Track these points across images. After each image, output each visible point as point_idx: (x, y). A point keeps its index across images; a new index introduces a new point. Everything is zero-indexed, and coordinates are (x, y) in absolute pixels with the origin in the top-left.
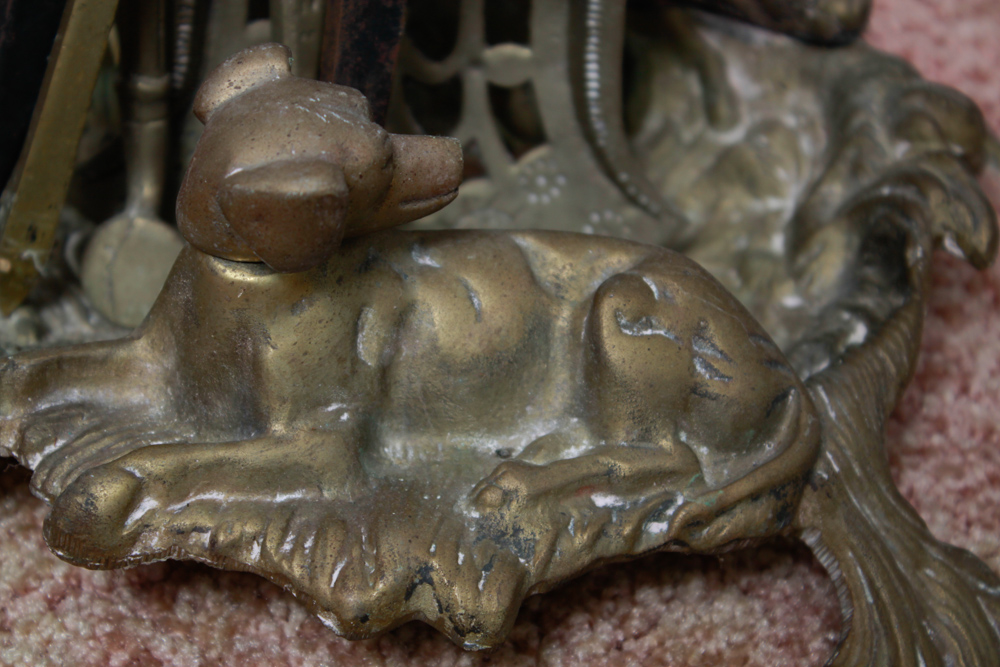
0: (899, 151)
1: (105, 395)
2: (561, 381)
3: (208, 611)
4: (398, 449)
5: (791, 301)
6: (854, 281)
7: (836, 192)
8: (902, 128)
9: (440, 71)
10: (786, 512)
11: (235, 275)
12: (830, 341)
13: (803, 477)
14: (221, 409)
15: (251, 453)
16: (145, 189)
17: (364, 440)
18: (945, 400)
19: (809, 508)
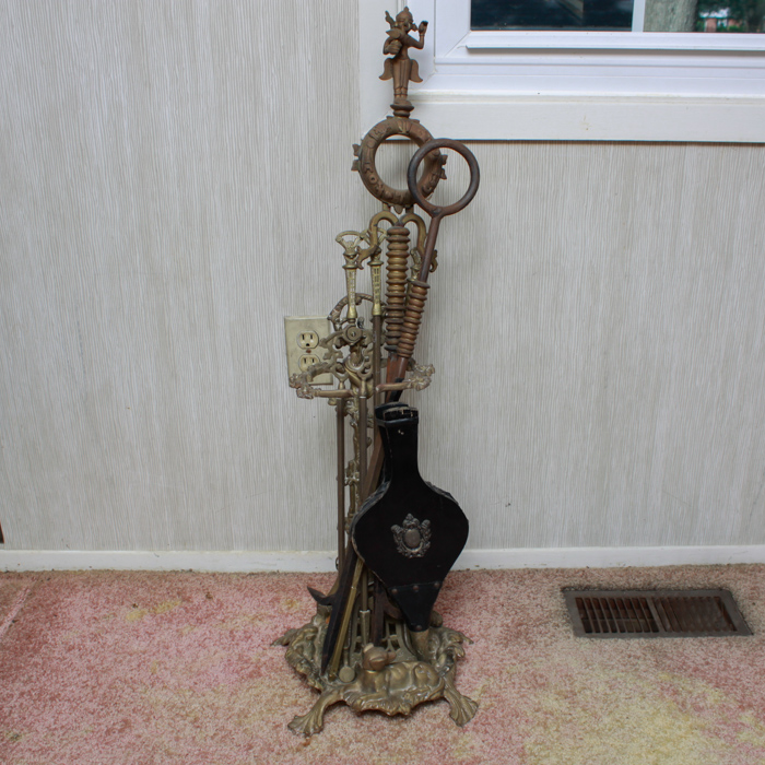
0: (450, 642)
1: (353, 690)
2: (411, 680)
3: (367, 717)
4: (392, 692)
5: (438, 666)
6: (446, 662)
7: (442, 649)
8: (450, 639)
9: (384, 640)
10: (442, 693)
11: (370, 672)
12: (444, 671)
13: (444, 688)
14: (369, 689)
15: (375, 694)
16: (346, 663)
17: (387, 691)
18: (462, 677)
19: (445, 692)
